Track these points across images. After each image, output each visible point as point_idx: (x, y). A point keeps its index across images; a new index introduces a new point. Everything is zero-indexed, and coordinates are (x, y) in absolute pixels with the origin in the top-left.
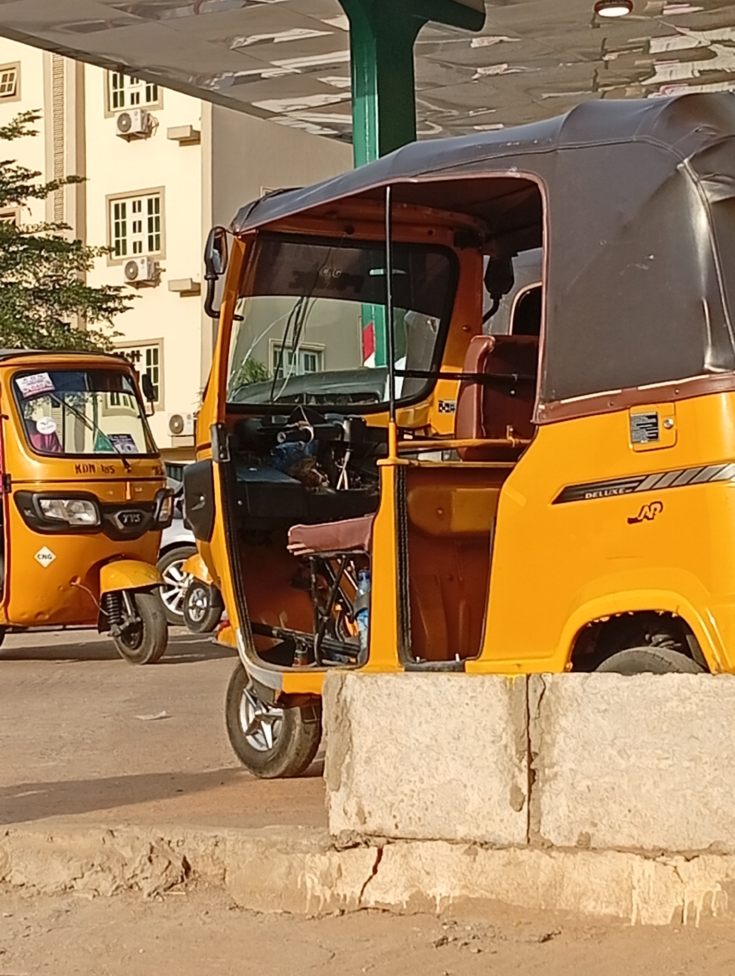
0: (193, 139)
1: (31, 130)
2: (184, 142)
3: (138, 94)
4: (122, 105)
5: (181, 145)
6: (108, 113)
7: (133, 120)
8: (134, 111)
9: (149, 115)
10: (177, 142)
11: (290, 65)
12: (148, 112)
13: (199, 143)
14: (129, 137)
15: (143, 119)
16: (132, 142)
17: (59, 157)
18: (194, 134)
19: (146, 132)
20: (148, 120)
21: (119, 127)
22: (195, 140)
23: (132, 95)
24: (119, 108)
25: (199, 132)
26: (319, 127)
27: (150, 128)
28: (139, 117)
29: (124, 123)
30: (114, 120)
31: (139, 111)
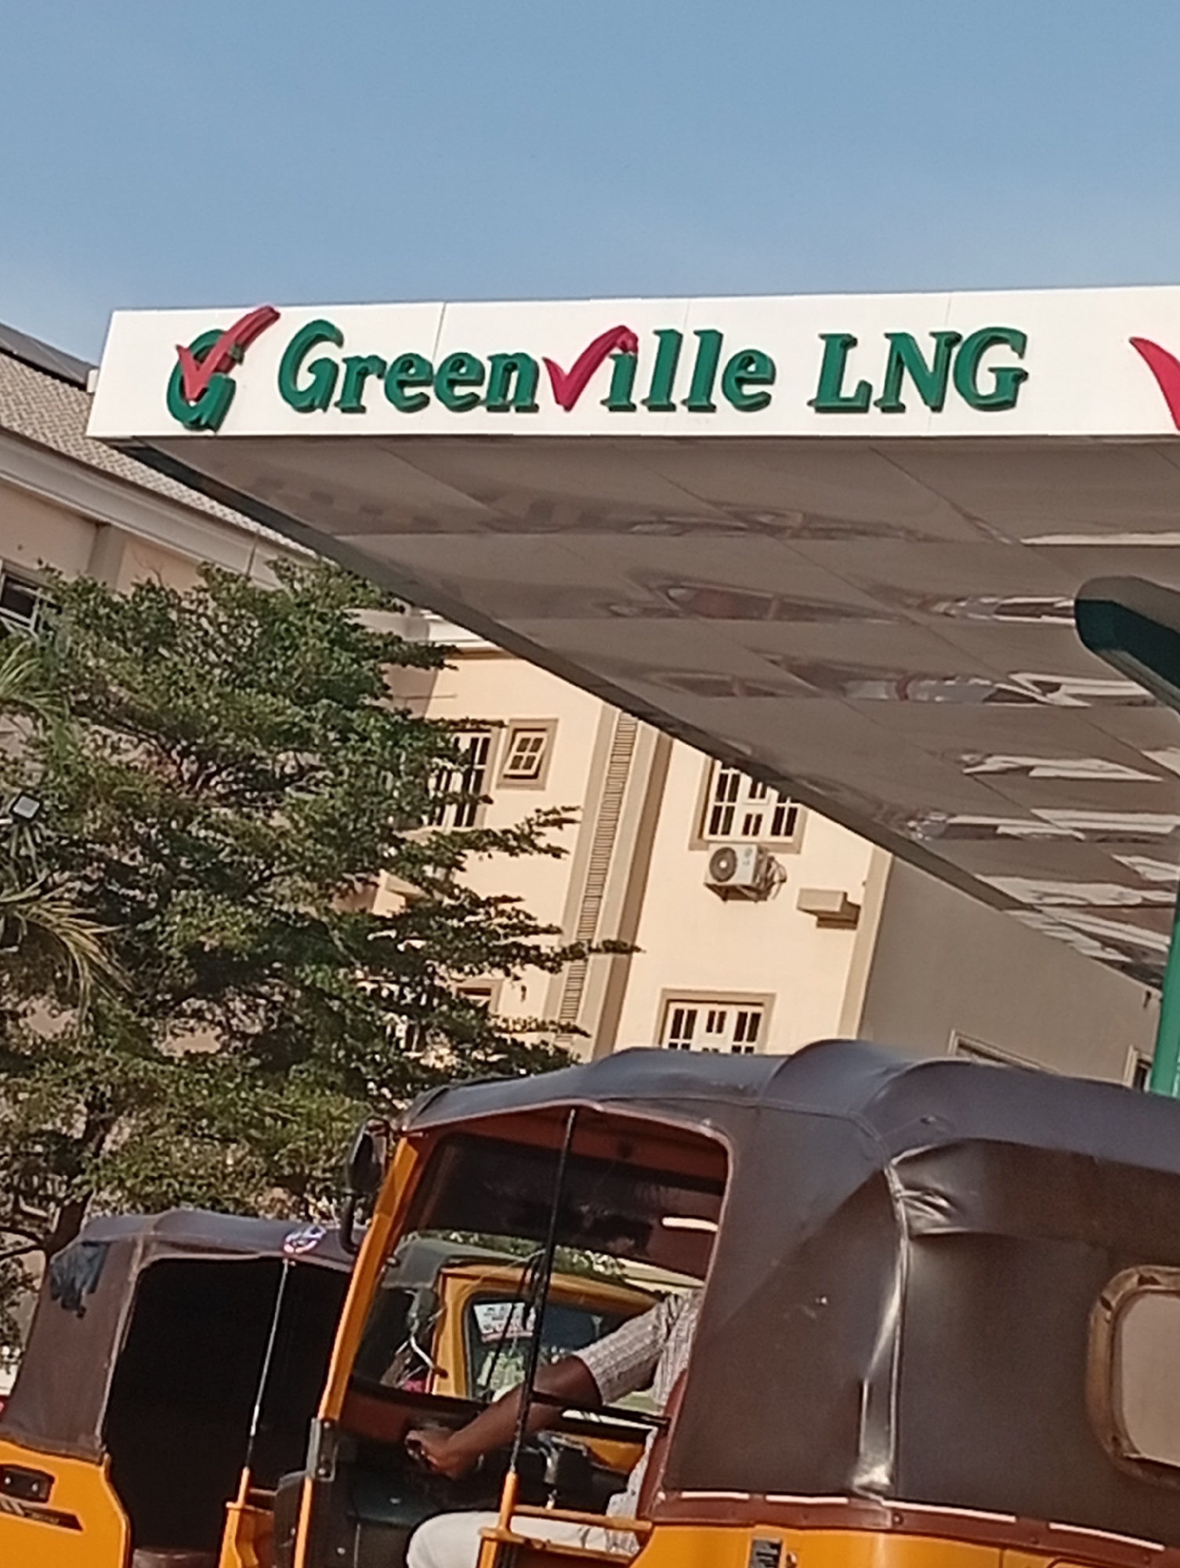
0: (845, 917)
1: (554, 844)
2: (826, 920)
3: (759, 818)
4: (726, 832)
5: (819, 926)
6: (698, 842)
7: (740, 863)
8: (744, 847)
9: (772, 859)
10: (814, 918)
11: (1063, 821)
12: (771, 854)
13: (854, 928)
14: (727, 893)
15: (759, 863)
16: (730, 902)
17: (591, 904)
18: (848, 909)
19: (760, 890)
20: (769, 867)
21: (712, 871)
22: (848, 921)
23: (749, 818)
24: (719, 837)
25: (858, 907)
26: (1097, 944)
27: (769, 883)
28: (753, 859)
29: (723, 864)
30: (705, 857)
31: (754, 848)
